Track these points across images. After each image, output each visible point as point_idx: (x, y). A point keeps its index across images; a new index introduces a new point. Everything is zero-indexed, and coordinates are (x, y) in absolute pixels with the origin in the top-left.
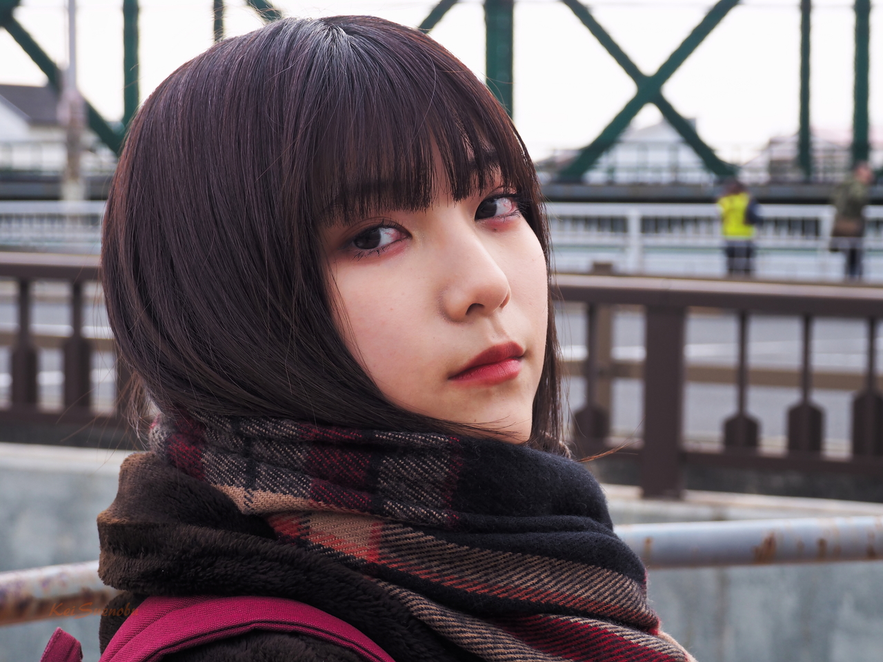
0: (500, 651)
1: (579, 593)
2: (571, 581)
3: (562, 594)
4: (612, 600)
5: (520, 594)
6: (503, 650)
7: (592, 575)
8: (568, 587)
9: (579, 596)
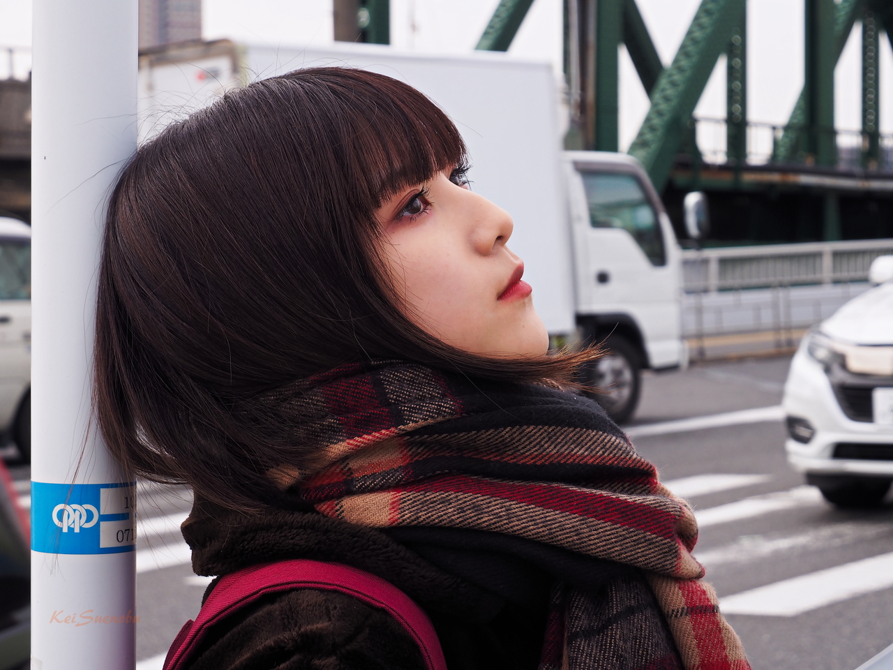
0: (514, 523)
1: (575, 451)
2: (566, 443)
3: (562, 454)
4: (604, 453)
5: (526, 460)
6: (517, 523)
7: (581, 436)
8: (565, 448)
9: (576, 453)
